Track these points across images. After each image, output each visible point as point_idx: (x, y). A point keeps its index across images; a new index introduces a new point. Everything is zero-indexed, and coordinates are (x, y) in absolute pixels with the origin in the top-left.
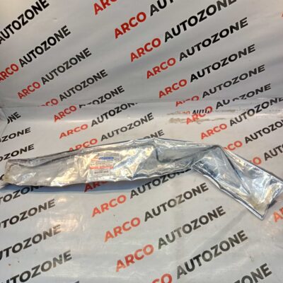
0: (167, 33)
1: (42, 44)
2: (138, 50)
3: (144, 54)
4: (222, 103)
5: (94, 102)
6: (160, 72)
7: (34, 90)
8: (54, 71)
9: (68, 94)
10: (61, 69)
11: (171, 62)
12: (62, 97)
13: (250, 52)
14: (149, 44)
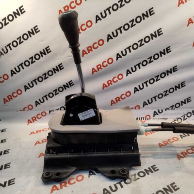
0: (118, 54)
1: (30, 59)
2: (97, 66)
3: (101, 69)
4: (157, 112)
5: (61, 108)
6: (112, 84)
7: (17, 96)
8: (35, 81)
9: (42, 101)
10: (40, 79)
11: (120, 77)
12: (37, 103)
13: (174, 71)
14: (105, 62)
